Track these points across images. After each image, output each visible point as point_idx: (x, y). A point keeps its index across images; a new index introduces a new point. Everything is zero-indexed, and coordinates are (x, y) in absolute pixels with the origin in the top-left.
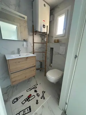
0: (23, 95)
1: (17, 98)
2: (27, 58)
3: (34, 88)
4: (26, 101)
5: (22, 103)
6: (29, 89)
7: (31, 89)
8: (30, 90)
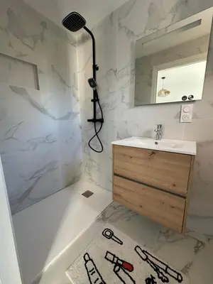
0: (122, 244)
1: (113, 234)
2: (154, 152)
3: (157, 270)
4: (112, 262)
5: (108, 252)
6: (143, 251)
7: (146, 259)
8: (144, 257)
